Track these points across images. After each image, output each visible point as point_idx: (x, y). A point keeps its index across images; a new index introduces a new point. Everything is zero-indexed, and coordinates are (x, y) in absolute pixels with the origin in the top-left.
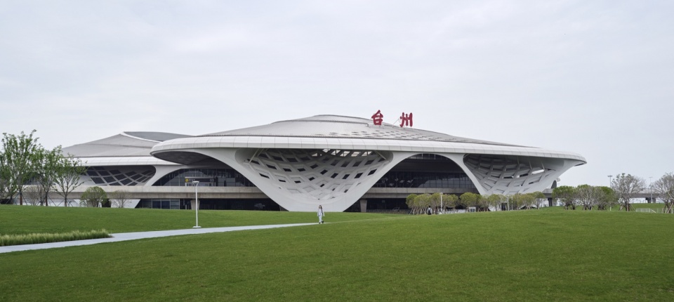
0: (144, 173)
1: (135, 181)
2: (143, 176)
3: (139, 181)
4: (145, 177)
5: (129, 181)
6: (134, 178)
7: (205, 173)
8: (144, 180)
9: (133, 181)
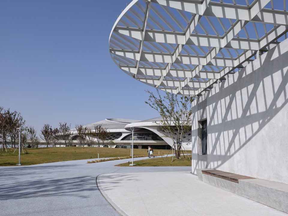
0: (117, 135)
1: (114, 138)
2: (117, 136)
3: (115, 138)
4: (117, 137)
5: (111, 138)
6: (113, 137)
7: (140, 135)
8: (117, 138)
9: (113, 138)
